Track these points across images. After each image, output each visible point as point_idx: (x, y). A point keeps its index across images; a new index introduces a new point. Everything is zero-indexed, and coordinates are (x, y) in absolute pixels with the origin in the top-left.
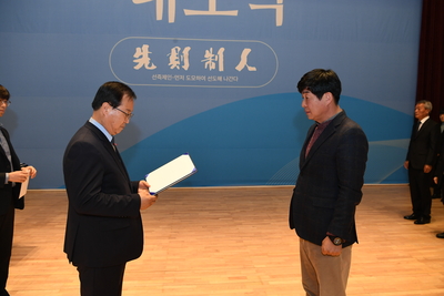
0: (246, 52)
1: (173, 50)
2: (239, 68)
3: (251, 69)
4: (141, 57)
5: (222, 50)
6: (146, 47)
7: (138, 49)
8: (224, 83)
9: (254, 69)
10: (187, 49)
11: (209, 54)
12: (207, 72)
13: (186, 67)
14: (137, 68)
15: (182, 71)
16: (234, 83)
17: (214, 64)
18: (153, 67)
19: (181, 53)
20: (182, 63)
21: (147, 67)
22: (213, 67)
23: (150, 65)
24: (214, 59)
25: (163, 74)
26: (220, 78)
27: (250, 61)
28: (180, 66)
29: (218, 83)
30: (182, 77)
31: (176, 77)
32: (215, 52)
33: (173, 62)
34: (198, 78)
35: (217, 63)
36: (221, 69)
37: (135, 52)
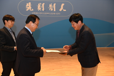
0: (63, 5)
1: (39, 4)
2: (61, 10)
3: (64, 10)
4: (28, 6)
5: (55, 4)
6: (30, 3)
7: (27, 4)
8: (55, 15)
9: (65, 10)
10: (44, 4)
11: (50, 6)
12: (50, 12)
13: (43, 10)
14: (27, 10)
15: (42, 11)
16: (59, 15)
17: (52, 9)
18: (32, 10)
19: (41, 5)
20: (42, 9)
21: (30, 10)
22: (52, 10)
23: (31, 9)
24: (52, 7)
25: (35, 12)
26: (54, 14)
27: (64, 8)
28: (41, 9)
29: (54, 15)
30: (42, 13)
31: (40, 13)
32: (53, 5)
33: (39, 8)
34: (47, 13)
35: (53, 9)
36: (55, 10)
37: (26, 5)
